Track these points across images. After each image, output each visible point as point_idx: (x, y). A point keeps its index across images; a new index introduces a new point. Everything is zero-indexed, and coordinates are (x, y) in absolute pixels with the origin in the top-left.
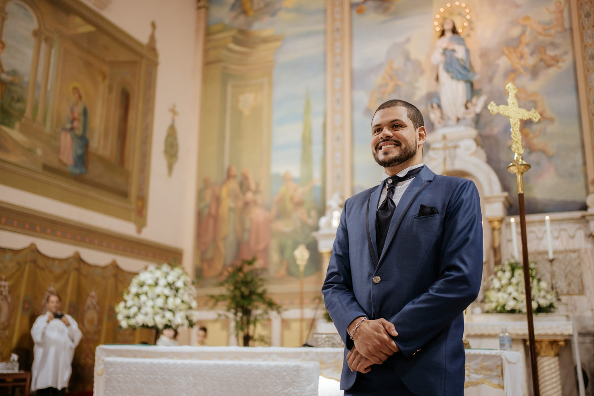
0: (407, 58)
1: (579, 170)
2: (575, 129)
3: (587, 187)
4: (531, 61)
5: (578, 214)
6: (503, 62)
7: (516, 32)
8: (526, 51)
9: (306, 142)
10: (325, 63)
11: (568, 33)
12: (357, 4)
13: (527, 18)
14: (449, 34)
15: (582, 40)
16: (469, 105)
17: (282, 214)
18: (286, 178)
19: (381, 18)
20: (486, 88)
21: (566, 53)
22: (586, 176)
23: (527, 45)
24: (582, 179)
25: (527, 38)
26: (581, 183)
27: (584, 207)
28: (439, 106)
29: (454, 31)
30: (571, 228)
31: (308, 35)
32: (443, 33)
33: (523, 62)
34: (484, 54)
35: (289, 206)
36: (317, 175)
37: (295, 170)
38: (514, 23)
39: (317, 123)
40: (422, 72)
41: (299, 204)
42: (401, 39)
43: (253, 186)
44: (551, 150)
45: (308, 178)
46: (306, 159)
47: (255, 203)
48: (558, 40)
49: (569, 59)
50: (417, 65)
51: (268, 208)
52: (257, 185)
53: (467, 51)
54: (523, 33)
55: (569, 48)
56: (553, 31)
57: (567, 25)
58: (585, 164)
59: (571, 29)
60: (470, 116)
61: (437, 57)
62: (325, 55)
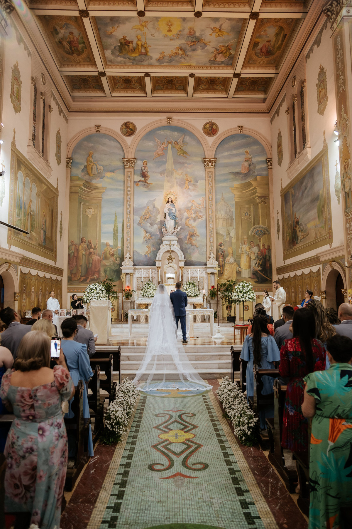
0: (154, 207)
1: (205, 252)
2: (205, 240)
3: (207, 258)
4: (194, 216)
5: (205, 266)
6: (186, 214)
7: (190, 205)
8: (193, 212)
9: (115, 232)
10: (124, 203)
11: (205, 208)
12: (137, 182)
13: (193, 201)
14: (170, 203)
15: (209, 213)
16: (175, 229)
17: (106, 258)
18: (107, 245)
19: (145, 189)
20: (180, 222)
21: (204, 215)
22: (207, 255)
23: (193, 210)
24: (205, 255)
25: (193, 208)
26: (205, 257)
27: (206, 265)
28: (166, 227)
29: (172, 202)
30: (202, 270)
31: (116, 190)
32: (168, 202)
33: (191, 215)
34: (180, 211)
35: (108, 255)
36: (119, 245)
37: (111, 243)
38: (189, 202)
39: (120, 225)
40: (159, 213)
41: (113, 255)
42: (152, 199)
43: (93, 246)
44: (198, 246)
45: (116, 246)
46: (115, 238)
47: (94, 253)
48: (202, 211)
49: (205, 217)
50: (157, 209)
51: (99, 256)
52: (95, 247)
53: (176, 209)
54: (192, 206)
55: (205, 214)
56: (201, 207)
57: (205, 206)
58: (207, 251)
59: (206, 207)
60: (175, 232)
61: (166, 211)
62: (124, 199)
